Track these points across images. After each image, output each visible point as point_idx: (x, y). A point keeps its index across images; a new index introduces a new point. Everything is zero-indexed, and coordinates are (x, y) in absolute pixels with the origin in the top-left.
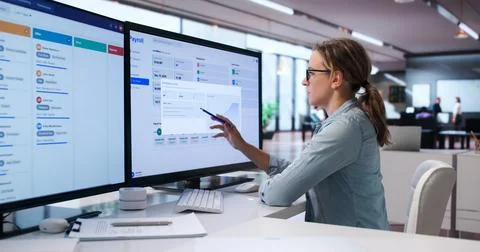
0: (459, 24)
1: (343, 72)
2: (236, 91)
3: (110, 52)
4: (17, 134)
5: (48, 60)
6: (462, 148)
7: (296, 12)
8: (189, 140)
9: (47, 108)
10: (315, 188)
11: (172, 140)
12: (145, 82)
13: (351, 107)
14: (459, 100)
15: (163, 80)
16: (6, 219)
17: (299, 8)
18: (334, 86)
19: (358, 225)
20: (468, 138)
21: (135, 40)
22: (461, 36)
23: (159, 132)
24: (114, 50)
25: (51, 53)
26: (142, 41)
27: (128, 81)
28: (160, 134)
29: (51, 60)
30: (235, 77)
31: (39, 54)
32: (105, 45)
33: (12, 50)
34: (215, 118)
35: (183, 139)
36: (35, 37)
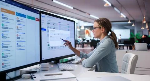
0: (120, 13)
1: (105, 28)
2: (69, 32)
3: (36, 20)
4: (11, 47)
5: (19, 23)
6: (122, 49)
7: (74, 8)
8: (57, 48)
9: (19, 38)
10: (98, 62)
11: (52, 48)
12: (45, 30)
13: (107, 38)
14: (120, 35)
15: (50, 29)
16: (7, 75)
17: (75, 7)
18: (102, 32)
19: (112, 72)
20: (123, 46)
21: (43, 16)
22: (121, 17)
23: (49, 45)
24: (37, 20)
25: (21, 20)
26: (44, 17)
27: (41, 29)
28: (49, 46)
29: (21, 23)
30: (68, 28)
31: (18, 21)
32: (35, 18)
33: (10, 19)
34: (64, 41)
35: (55, 47)
36: (16, 15)
